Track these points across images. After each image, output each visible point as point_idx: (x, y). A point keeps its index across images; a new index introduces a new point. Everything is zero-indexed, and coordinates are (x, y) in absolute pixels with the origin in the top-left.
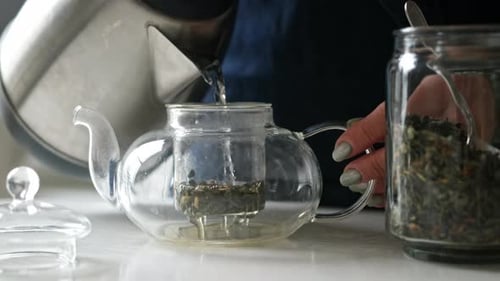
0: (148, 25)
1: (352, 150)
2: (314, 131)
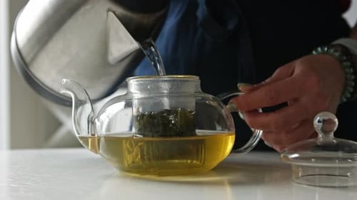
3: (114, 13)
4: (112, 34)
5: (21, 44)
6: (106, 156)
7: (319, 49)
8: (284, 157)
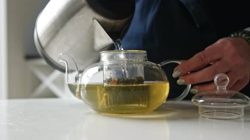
0: (94, 19)
1: (182, 73)
2: (164, 63)
3: (97, 20)
4: (96, 33)
5: (40, 35)
6: (87, 102)
7: (232, 35)
8: (194, 101)
